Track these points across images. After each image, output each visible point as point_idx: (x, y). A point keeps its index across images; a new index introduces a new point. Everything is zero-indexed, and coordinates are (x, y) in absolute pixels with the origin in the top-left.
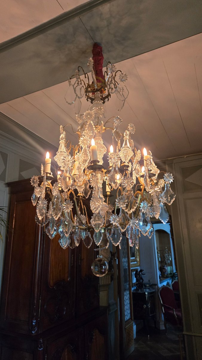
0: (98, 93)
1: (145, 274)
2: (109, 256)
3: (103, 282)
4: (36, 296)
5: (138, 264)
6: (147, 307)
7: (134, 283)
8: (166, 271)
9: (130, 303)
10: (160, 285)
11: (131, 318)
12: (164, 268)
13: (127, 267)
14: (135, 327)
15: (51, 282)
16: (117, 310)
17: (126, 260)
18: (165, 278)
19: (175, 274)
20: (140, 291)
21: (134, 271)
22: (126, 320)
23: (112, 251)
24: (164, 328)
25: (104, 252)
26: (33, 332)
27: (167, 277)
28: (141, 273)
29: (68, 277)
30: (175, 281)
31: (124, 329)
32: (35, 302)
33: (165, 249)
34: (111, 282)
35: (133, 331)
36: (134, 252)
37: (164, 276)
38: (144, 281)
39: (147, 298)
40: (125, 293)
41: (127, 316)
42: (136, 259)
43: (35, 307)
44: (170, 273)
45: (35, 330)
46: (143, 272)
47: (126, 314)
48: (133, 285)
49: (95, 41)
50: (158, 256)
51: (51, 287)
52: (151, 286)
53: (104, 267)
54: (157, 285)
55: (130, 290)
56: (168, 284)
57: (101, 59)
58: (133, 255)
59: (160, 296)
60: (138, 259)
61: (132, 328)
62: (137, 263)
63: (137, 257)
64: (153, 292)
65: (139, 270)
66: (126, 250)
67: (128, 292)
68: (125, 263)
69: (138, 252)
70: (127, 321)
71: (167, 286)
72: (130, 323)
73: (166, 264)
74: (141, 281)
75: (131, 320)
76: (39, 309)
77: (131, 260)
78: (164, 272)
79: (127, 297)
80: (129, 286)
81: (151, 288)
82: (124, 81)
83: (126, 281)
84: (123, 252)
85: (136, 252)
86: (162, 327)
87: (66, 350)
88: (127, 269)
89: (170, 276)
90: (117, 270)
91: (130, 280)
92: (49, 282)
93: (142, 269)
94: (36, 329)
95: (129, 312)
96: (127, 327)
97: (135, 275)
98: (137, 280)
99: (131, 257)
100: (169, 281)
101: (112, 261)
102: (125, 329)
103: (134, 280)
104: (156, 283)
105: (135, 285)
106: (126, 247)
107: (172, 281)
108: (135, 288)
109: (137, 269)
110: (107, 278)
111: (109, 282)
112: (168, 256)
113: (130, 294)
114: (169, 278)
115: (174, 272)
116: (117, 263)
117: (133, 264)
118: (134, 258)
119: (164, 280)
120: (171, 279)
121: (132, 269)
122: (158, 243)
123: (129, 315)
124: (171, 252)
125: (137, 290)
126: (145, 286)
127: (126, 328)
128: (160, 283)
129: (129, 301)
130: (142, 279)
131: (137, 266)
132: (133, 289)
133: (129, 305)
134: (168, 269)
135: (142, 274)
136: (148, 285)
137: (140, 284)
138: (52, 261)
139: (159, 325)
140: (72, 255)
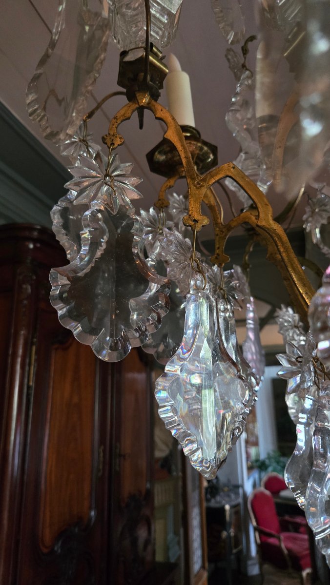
11: (203, 567)
15: (47, 531)
22: (195, 572)
29: (91, 508)
39: (227, 516)
51: (46, 548)
52: (232, 490)
54: (242, 486)
55: (201, 504)
59: (250, 511)
64: (239, 503)
70: (198, 572)
72: (202, 577)
80: (200, 496)
86: (253, 571)
91: (202, 486)
92: (41, 536)
104: (240, 483)
110: (165, 490)
111: (170, 499)
113: (201, 514)
136: (227, 489)
139: (246, 567)
140: (102, 447)
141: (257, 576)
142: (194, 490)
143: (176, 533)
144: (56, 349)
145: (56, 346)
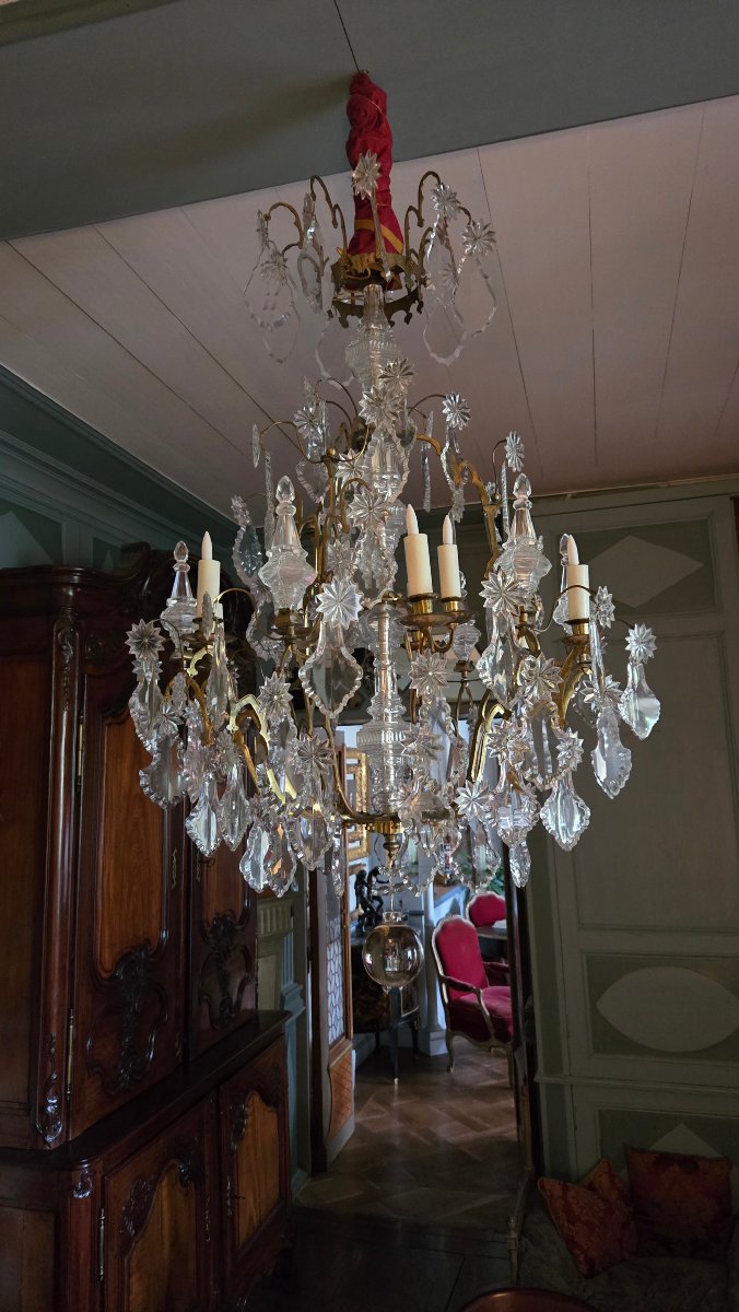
1: (387, 881)
3: (266, 928)
4: (56, 1010)
5: (364, 850)
9: (345, 985)
10: (436, 915)
11: (346, 1034)
15: (107, 953)
18: (444, 885)
22: (331, 1041)
24: (443, 1051)
26: (50, 1139)
28: (374, 879)
29: (161, 930)
31: (324, 1072)
32: (55, 1034)
40: (330, 954)
41: (335, 1029)
43: (53, 1049)
45: (56, 1130)
47: (331, 1021)
51: (106, 971)
53: (410, 953)
54: (425, 913)
55: (344, 939)
56: (455, 908)
59: (434, 951)
61: (349, 1063)
62: (361, 843)
65: (367, 869)
67: (338, 949)
70: (335, 1042)
71: (456, 915)
72: (343, 1049)
75: (347, 1037)
76: (67, 1054)
79: (337, 964)
80: (342, 927)
83: (332, 915)
86: (439, 1049)
87: (164, 1183)
91: (346, 911)
92: (98, 957)
93: (378, 864)
94: (59, 1127)
95: (342, 1011)
96: (333, 1064)
97: (355, 888)
98: (361, 902)
100: (457, 896)
102: (329, 1070)
104: (424, 908)
105: (352, 920)
108: (354, 928)
109: (360, 865)
110: (277, 912)
111: (284, 927)
113: (344, 954)
114: (457, 889)
119: (445, 896)
120: (463, 890)
123: (341, 1024)
127: (331, 1066)
128: (437, 907)
129: (341, 977)
130: (377, 898)
131: (361, 857)
133: (339, 993)
135: (378, 882)
137: (372, 916)
138: (108, 880)
139: (427, 1040)
140: (175, 851)
141: (445, 1055)
142: (331, 918)
143: (300, 980)
144: (109, 725)
145: (108, 721)
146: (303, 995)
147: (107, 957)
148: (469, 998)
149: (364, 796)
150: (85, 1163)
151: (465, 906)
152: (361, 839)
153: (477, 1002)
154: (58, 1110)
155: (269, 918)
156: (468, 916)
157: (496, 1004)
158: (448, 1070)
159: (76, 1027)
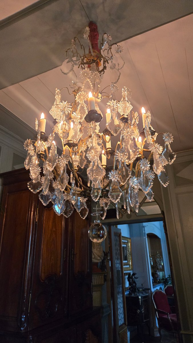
0: (94, 65)
1: (138, 278)
2: (102, 255)
3: (96, 282)
4: (26, 288)
5: (131, 268)
6: (141, 312)
7: (127, 288)
8: (158, 276)
9: (124, 307)
10: (153, 290)
11: (125, 323)
12: (157, 274)
13: (120, 269)
14: (129, 333)
15: (43, 274)
16: (110, 313)
17: (119, 261)
18: (157, 283)
19: (167, 279)
20: (133, 295)
21: (127, 275)
22: (119, 325)
23: (105, 251)
24: (158, 335)
25: (97, 250)
26: (22, 329)
27: (159, 283)
28: (133, 277)
29: (60, 272)
30: (168, 286)
31: (117, 334)
32: (25, 296)
33: (157, 254)
34: (104, 282)
35: (127, 337)
36: (127, 255)
37: (156, 282)
38: (137, 285)
39: (140, 302)
40: (119, 296)
41: (121, 322)
42: (129, 262)
43: (24, 301)
44: (162, 278)
45: (24, 326)
46: (136, 276)
47: (119, 318)
48: (126, 289)
49: (91, 20)
50: (150, 259)
51: (43, 280)
52: (144, 290)
53: (102, 231)
54: (150, 289)
55: (123, 293)
56: (161, 288)
57: (96, 35)
58: (126, 259)
59: (153, 301)
60: (130, 263)
61: (127, 334)
62: (129, 266)
63: (129, 261)
64: (147, 296)
65: (131, 274)
66: (119, 251)
67: (121, 295)
68: (118, 265)
69: (130, 255)
70: (121, 326)
71: (161, 290)
72: (124, 328)
73: (158, 269)
74: (134, 284)
75: (125, 325)
76: (29, 303)
77: (124, 263)
78: (157, 278)
79: (121, 300)
80: (122, 288)
81: (145, 292)
82: (119, 53)
83: (119, 284)
84: (116, 253)
85: (129, 255)
88: (120, 270)
89: (162, 281)
90: (111, 272)
91: (123, 283)
92: (40, 276)
93: (135, 272)
95: (123, 316)
96: (121, 332)
97: (128, 279)
98: (130, 284)
99: (124, 260)
100: (161, 286)
101: (105, 261)
102: (119, 334)
103: (127, 285)
104: (149, 288)
105: (127, 290)
106: (119, 248)
107: (165, 287)
108: (128, 292)
110: (100, 278)
111: (102, 282)
112: (160, 261)
113: (123, 297)
114: (161, 284)
115: (166, 277)
116: (110, 266)
117: (126, 268)
118: (126, 261)
119: (157, 285)
120: (163, 284)
121: (124, 272)
122: (150, 248)
123: (123, 320)
124: (162, 257)
125: (130, 294)
126: (139, 291)
128: (153, 288)
129: (122, 304)
130: (134, 282)
131: (130, 270)
132: (126, 293)
133: (122, 309)
134: (160, 274)
135: (135, 277)
136: (141, 289)
137: (133, 288)
138: (44, 253)
139: (153, 332)
140: (65, 249)
141: (159, 337)
143: (109, 302)
144: (46, 210)
145: (46, 209)
146: (110, 306)
147: (43, 276)
148: (165, 316)
149: (130, 252)
150: (31, 336)
151: (164, 289)
152: (129, 265)
153: (167, 317)
154: (25, 320)
155: (95, 279)
156: (164, 291)
157: (173, 318)
158: (160, 341)
159: (32, 295)
